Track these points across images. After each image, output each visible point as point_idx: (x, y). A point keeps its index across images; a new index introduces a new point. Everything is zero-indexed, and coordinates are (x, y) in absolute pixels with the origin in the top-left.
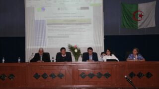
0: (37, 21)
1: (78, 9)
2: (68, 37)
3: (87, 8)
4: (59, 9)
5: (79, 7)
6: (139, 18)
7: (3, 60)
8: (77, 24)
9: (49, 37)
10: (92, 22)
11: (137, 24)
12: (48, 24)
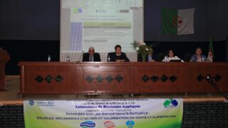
0: (73, 23)
1: (117, 12)
2: (106, 41)
3: (127, 11)
4: (97, 11)
5: (119, 10)
6: (179, 25)
7: (49, 59)
8: (116, 28)
9: (85, 41)
10: (132, 26)
11: (177, 30)
12: (84, 27)
